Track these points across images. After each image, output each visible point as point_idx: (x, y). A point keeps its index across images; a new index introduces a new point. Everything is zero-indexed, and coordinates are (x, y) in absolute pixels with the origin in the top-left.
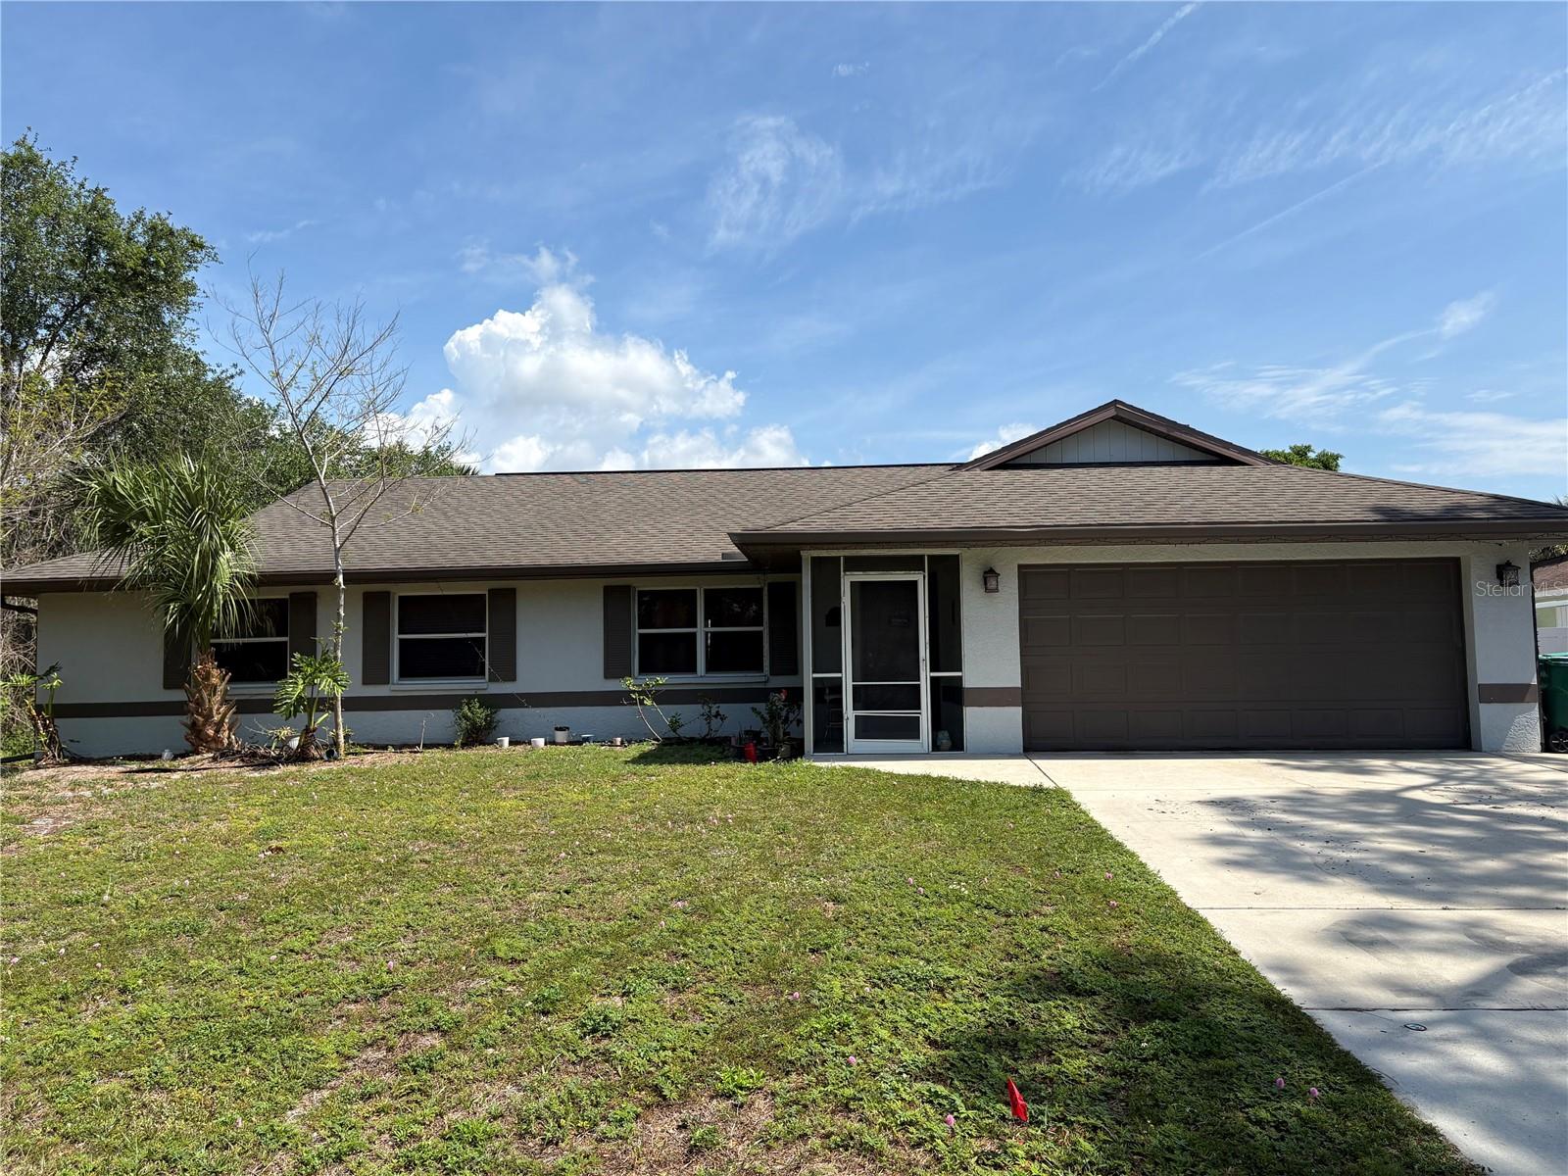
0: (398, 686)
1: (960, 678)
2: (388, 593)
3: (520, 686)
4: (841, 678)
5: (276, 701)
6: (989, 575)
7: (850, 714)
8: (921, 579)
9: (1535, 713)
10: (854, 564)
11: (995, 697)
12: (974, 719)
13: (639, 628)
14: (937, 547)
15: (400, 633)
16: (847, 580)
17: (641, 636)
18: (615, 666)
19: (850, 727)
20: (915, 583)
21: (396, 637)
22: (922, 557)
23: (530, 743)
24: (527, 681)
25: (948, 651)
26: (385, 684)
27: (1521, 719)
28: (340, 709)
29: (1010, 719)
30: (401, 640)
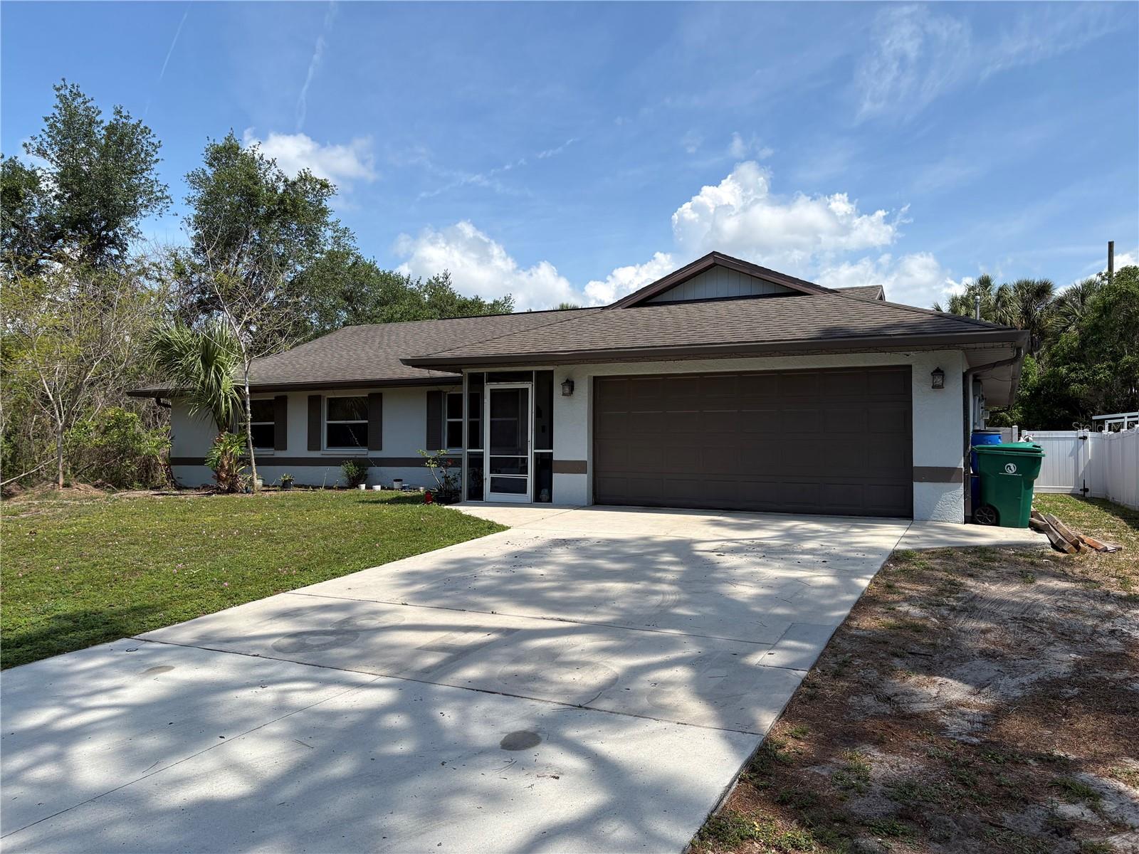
0: (326, 452)
1: (552, 453)
2: (320, 396)
3: (383, 454)
4: (483, 452)
5: (206, 459)
6: (570, 385)
7: (487, 475)
8: (530, 386)
9: (960, 490)
10: (494, 377)
11: (574, 467)
12: (559, 480)
13: (448, 418)
14: (518, 366)
15: (329, 420)
16: (488, 388)
17: (450, 423)
18: (433, 444)
19: (487, 485)
20: (527, 389)
21: (325, 422)
22: (531, 372)
23: (372, 488)
24: (388, 451)
25: (545, 435)
26: (317, 450)
27: (948, 496)
28: (254, 464)
29: (580, 483)
30: (328, 425)
